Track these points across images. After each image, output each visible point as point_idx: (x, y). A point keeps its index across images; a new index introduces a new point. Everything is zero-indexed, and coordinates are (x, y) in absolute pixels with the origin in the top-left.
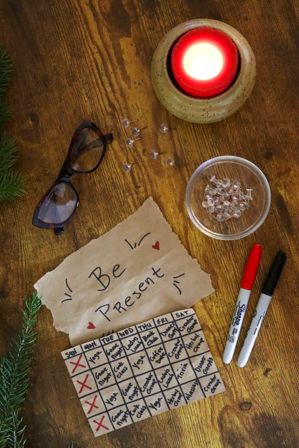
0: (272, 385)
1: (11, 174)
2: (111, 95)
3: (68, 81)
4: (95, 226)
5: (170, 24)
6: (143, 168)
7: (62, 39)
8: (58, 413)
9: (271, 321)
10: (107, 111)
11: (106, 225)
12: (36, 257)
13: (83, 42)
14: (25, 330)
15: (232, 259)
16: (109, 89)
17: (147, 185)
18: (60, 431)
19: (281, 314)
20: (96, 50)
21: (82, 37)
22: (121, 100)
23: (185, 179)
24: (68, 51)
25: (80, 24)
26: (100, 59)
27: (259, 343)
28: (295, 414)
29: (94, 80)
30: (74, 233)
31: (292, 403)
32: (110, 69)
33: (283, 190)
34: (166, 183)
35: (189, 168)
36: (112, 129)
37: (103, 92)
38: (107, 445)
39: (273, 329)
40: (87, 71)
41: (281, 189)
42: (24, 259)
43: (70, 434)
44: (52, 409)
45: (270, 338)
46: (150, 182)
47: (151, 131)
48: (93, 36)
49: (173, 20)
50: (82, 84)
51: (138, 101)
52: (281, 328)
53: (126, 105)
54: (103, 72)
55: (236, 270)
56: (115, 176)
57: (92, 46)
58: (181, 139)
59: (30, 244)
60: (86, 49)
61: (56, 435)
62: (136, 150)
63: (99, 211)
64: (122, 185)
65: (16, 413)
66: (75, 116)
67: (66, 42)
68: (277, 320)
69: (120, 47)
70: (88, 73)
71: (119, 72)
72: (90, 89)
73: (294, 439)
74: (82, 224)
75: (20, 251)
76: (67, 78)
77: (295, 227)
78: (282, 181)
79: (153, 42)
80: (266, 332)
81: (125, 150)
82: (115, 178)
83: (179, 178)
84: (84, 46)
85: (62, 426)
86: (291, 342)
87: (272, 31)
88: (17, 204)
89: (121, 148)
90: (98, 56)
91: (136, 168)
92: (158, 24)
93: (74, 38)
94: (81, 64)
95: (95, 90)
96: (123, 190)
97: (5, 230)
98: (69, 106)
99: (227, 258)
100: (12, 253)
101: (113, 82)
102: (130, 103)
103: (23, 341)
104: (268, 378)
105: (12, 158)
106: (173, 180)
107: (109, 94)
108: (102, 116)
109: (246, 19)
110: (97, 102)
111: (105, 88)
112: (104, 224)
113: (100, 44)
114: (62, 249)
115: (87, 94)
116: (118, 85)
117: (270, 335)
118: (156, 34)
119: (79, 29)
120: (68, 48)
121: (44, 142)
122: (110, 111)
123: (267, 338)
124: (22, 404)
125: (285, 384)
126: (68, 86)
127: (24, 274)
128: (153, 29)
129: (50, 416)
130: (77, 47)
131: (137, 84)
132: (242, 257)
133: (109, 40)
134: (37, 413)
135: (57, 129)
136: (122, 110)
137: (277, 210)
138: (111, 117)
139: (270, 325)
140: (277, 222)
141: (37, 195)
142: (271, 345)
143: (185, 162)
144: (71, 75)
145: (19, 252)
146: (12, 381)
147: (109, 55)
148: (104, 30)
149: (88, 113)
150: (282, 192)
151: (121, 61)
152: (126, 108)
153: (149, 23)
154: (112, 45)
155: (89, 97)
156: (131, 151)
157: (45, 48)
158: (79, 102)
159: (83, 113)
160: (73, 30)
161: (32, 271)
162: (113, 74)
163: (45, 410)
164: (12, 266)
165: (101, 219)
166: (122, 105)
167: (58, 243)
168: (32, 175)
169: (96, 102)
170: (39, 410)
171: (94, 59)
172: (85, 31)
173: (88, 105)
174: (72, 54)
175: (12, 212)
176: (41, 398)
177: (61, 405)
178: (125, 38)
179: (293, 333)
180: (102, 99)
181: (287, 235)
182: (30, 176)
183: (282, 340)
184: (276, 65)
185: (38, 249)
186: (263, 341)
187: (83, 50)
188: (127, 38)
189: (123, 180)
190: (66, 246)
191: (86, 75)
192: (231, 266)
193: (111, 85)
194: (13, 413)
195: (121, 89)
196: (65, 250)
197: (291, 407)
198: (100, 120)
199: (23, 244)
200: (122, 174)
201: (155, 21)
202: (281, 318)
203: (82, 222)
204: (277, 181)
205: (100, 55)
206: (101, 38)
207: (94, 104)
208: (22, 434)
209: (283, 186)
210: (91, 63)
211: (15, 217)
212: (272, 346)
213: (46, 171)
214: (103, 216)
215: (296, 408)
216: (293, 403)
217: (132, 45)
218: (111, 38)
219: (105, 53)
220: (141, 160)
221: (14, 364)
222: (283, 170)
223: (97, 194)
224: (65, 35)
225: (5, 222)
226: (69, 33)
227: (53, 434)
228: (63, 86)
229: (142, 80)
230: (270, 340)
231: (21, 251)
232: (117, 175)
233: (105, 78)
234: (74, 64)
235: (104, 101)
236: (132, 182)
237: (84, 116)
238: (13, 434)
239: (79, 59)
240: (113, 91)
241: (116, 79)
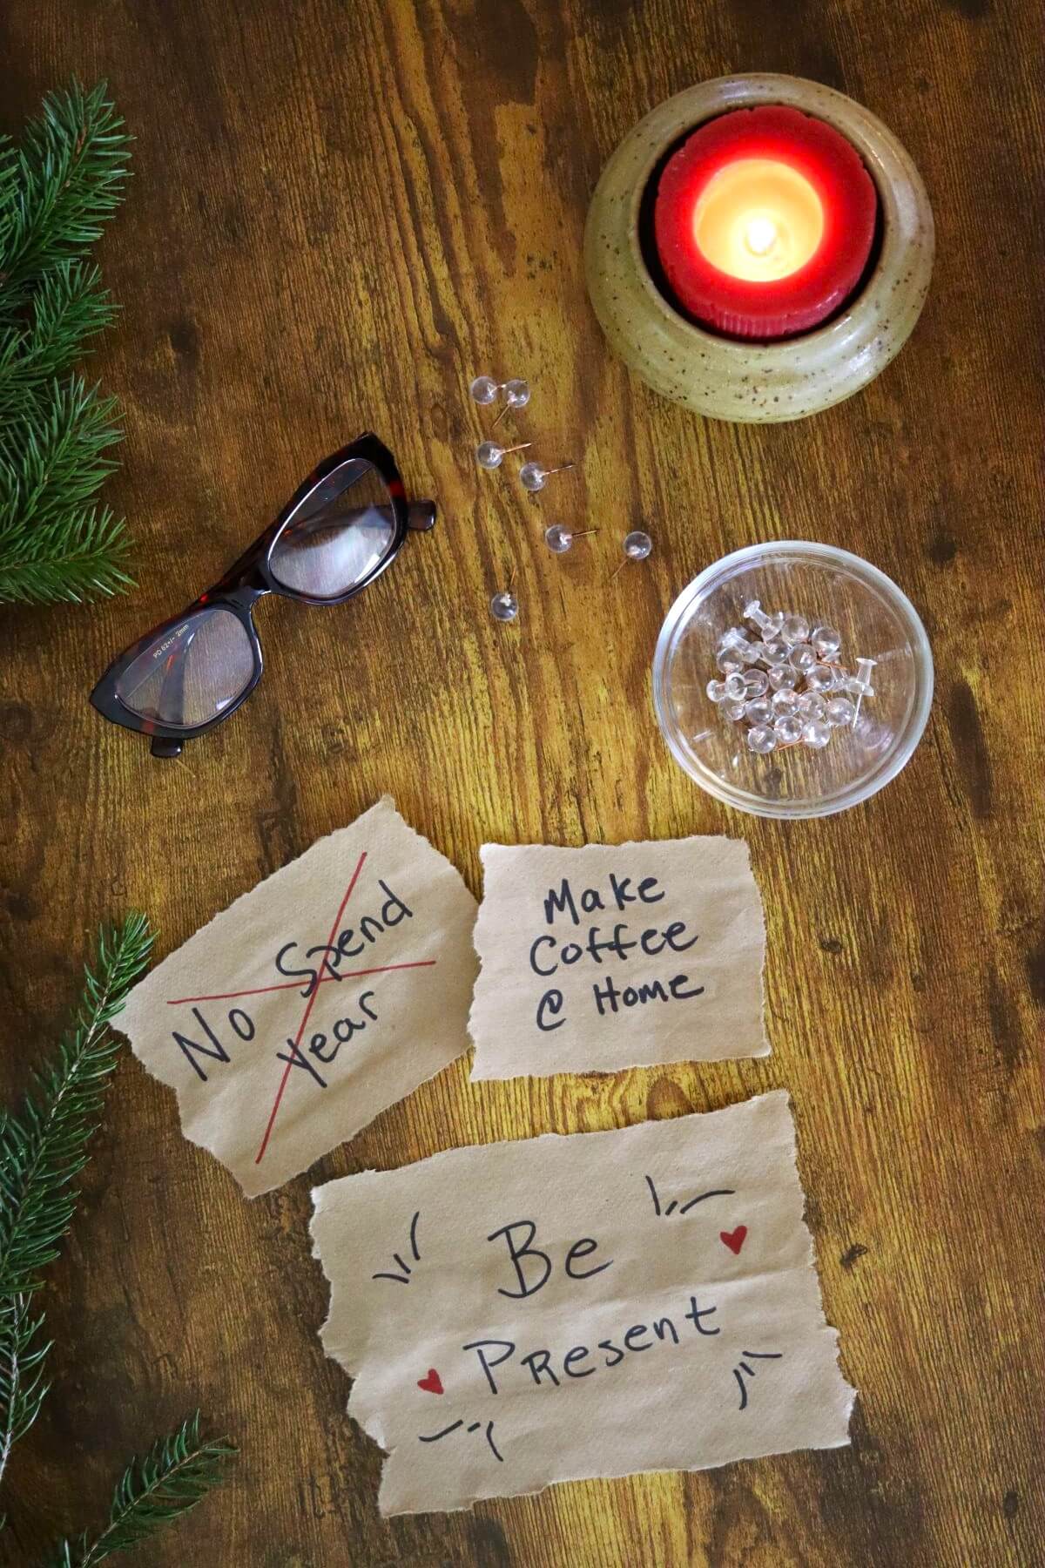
0: (865, 1300)
1: (88, 519)
2: (446, 294)
3: (307, 229)
4: (346, 718)
5: (669, 75)
6: (524, 546)
7: (303, 84)
8: (160, 1313)
9: (884, 1094)
10: (426, 344)
11: (382, 718)
12: (144, 800)
13: (371, 103)
14: (85, 1035)
15: (782, 876)
16: (441, 272)
17: (532, 604)
18: (162, 1371)
19: (922, 1075)
20: (414, 134)
21: (372, 87)
22: (475, 309)
23: (659, 595)
24: (321, 127)
25: (369, 42)
26: (423, 165)
27: (838, 1158)
28: (929, 1403)
29: (395, 235)
30: (275, 733)
31: (922, 1366)
32: (453, 205)
33: (976, 669)
34: (596, 603)
35: (675, 564)
36: (436, 405)
37: (419, 278)
38: (308, 1432)
39: (890, 1120)
40: (376, 202)
41: (970, 667)
42: (101, 800)
43: (193, 1385)
44: (142, 1298)
45: (875, 1147)
46: (544, 594)
47: (564, 425)
48: (407, 85)
49: (678, 63)
50: (355, 245)
51: (532, 321)
52: (915, 1121)
53: (491, 330)
54: (427, 209)
55: (791, 915)
56: (430, 561)
57: (401, 120)
58: (662, 464)
59: (128, 753)
60: (381, 127)
61: (147, 1384)
62: (506, 485)
63: (365, 668)
64: (449, 593)
65: (25, 1297)
66: (318, 347)
67: (316, 97)
68: (904, 1093)
69: (494, 132)
70: (378, 210)
71: (480, 215)
72: (378, 265)
73: (916, 1483)
74: (303, 707)
75: (92, 772)
76: (305, 218)
77: (1002, 797)
78: (975, 641)
79: (605, 129)
80: (866, 1126)
81: (473, 478)
82: (429, 567)
83: (639, 591)
84: (374, 117)
85: (168, 1355)
86: (943, 1171)
87: (1003, 135)
88: (100, 619)
89: (461, 469)
90: (416, 157)
91: (502, 542)
92: (628, 69)
93: (344, 86)
94: (359, 176)
95: (395, 269)
96: (452, 612)
97: (50, 698)
98: (302, 312)
99: (767, 871)
100: (65, 778)
101: (456, 250)
102: (506, 323)
103: (74, 1070)
104: (855, 1276)
105: (98, 467)
106: (618, 594)
107: (441, 286)
108: (410, 358)
109: (923, 85)
110: (397, 310)
111: (427, 266)
112: (377, 717)
113: (429, 116)
114: (230, 781)
115: (366, 278)
116: (472, 259)
117: (878, 1137)
118: (617, 104)
119: (362, 58)
120: (319, 116)
121: (209, 422)
122: (436, 345)
123: (865, 1147)
124: (47, 1272)
125: (907, 1302)
126: (307, 244)
127: (96, 849)
128: (611, 85)
129: (134, 1319)
130: (351, 116)
131: (536, 263)
132: (815, 874)
133: (460, 104)
134: (92, 1305)
135: (255, 385)
136: (478, 345)
137: (947, 733)
138: (437, 365)
139: (879, 1106)
140: (944, 774)
141: (167, 598)
142: (875, 1171)
143: (666, 539)
144: (320, 207)
145: (87, 777)
146: (24, 1193)
147: (454, 157)
148: (448, 69)
149: (364, 343)
150: (972, 677)
151: (491, 184)
152: (492, 341)
153: (597, 64)
154: (469, 124)
155: (373, 292)
156: (490, 486)
157: (243, 108)
158: (336, 300)
159: (348, 343)
160: (345, 57)
161: (124, 843)
162: (460, 222)
163: (121, 1298)
164: (63, 821)
165: (367, 697)
166: (477, 330)
167: (219, 760)
168: (156, 527)
169: (393, 311)
170: (102, 1295)
171: (404, 163)
172: (382, 68)
173: (368, 317)
174: (332, 139)
175: (81, 642)
176: (110, 1258)
177: (175, 1286)
178: (512, 104)
179: (952, 1139)
180: (415, 303)
181: (970, 819)
182: (150, 531)
183: (915, 1158)
184: (1003, 253)
185: (153, 774)
186: (852, 1153)
187: (368, 130)
188: (520, 107)
189: (453, 577)
190: (244, 771)
191: (371, 216)
192: (777, 899)
193: (450, 257)
194: (17, 1296)
195: (480, 274)
196: (239, 785)
197: (918, 1377)
198: (401, 370)
199: (105, 751)
200: (455, 559)
201: (619, 60)
202: (921, 1088)
203: (306, 700)
204: (960, 638)
205: (425, 152)
206: (432, 94)
207: (386, 314)
208: (38, 1366)
209: (976, 656)
210: (392, 175)
211: (86, 660)
212: (880, 1173)
213: (206, 519)
214: (378, 688)
215: (932, 1384)
216: (926, 1366)
217: (532, 130)
218: (469, 101)
219: (441, 147)
220: (522, 517)
221: (37, 1140)
222: (985, 604)
223: (364, 616)
224: (314, 71)
225: (52, 673)
226: (328, 66)
227: (137, 1378)
228: (289, 243)
229: (555, 253)
230: (876, 1153)
231: (97, 775)
232: (438, 560)
233: (431, 233)
234: (334, 173)
235: (422, 310)
236: (482, 587)
237: (348, 351)
238: (10, 1363)
239: (353, 157)
240: (455, 277)
241: (468, 237)
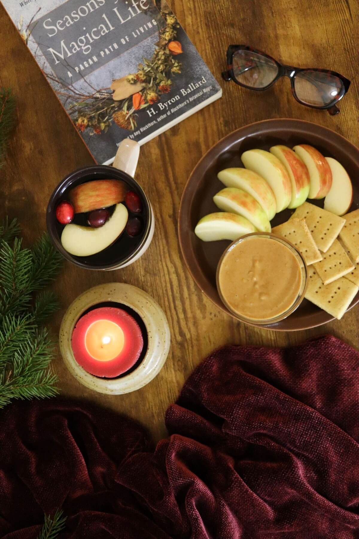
2: (183, 323)
10: (176, 340)
13: (160, 258)
16: (182, 316)
20: (174, 269)
21: (160, 253)
22: (192, 329)
24: (143, 266)
25: (160, 238)
26: (176, 280)
29: (167, 303)
32: (186, 294)
36: (179, 360)
37: (174, 318)
40: (161, 292)
48: (172, 254)
51: (211, 333)
53: (197, 337)
54: (177, 295)
57: (170, 265)
60: (163, 267)
70: (161, 294)
71: (195, 298)
84: (160, 263)
90: (174, 277)
93: (151, 252)
94: (155, 283)
101: (187, 309)
102: (202, 334)
107: (181, 321)
111: (177, 314)
113: (179, 264)
116: (192, 312)
119: (157, 243)
120: (142, 262)
122: (179, 340)
130: (153, 262)
131: (213, 315)
136: (193, 341)
138: (179, 347)
147: (187, 279)
152: (198, 340)
162: (188, 300)
166: (193, 336)
171: (170, 279)
172: (163, 247)
174: (146, 269)
180: (173, 326)
187: (158, 267)
191: (159, 296)
193: (184, 311)
195: (194, 318)
205: (177, 276)
206: (180, 257)
210: (166, 283)
219: (182, 274)
229: (219, 312)
233: (178, 303)
234: (147, 281)
235: (175, 328)
239: (153, 276)
240: (186, 318)
241: (191, 305)
